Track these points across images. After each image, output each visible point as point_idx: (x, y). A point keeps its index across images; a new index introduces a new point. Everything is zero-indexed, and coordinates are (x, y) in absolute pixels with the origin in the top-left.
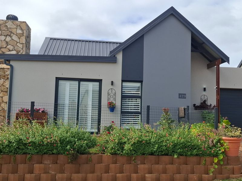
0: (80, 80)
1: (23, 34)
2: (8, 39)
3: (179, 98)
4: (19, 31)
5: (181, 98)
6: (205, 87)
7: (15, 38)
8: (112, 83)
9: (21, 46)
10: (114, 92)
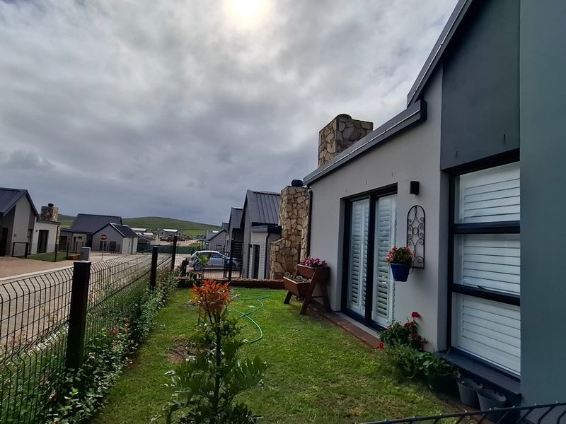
1: (334, 138)
2: (325, 152)
7: (329, 147)
10: (420, 215)
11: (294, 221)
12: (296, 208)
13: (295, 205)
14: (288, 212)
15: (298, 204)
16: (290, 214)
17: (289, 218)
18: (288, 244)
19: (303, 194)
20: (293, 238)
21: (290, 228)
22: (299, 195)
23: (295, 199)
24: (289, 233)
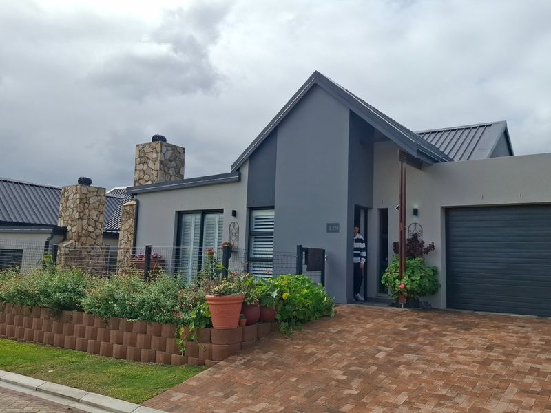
0: (204, 213)
1: (158, 157)
2: (145, 166)
3: (328, 231)
4: (155, 155)
5: (331, 231)
6: (416, 207)
7: (151, 164)
8: (234, 213)
9: (155, 173)
10: (236, 227)
11: (85, 222)
12: (88, 208)
13: (87, 205)
14: (80, 213)
15: (90, 204)
16: (82, 215)
17: (80, 218)
18: (78, 246)
19: (95, 194)
20: (83, 240)
21: (81, 229)
22: (91, 194)
23: (88, 199)
24: (80, 234)
